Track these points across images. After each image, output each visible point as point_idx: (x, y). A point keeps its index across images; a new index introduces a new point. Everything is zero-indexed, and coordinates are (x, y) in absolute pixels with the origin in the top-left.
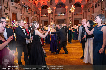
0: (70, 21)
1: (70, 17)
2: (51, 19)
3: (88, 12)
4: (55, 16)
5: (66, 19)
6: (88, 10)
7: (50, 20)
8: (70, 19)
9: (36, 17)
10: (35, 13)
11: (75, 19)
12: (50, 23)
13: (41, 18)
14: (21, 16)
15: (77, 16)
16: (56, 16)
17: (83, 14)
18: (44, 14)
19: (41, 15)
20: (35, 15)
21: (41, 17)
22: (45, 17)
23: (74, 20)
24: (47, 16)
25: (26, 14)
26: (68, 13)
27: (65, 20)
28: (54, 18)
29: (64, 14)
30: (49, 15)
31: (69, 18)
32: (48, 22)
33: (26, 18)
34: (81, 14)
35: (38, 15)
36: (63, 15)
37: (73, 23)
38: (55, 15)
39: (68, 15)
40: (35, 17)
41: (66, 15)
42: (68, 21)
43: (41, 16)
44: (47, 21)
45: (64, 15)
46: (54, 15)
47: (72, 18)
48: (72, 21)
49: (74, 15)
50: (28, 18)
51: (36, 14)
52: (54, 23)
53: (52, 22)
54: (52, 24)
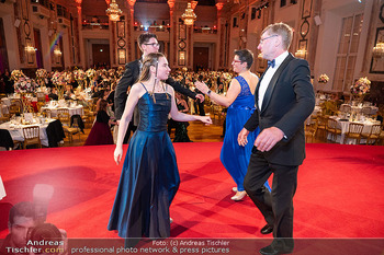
0: (182, 50)
1: (182, 35)
2: (117, 39)
3: (235, 25)
4: (132, 29)
5: (169, 44)
6: (235, 19)
9: (65, 27)
10: (59, 15)
11: (195, 43)
12: (114, 52)
13: (83, 34)
15: (203, 34)
16: (136, 28)
17: (219, 33)
18: (94, 19)
19: (80, 22)
20: (61, 21)
21: (80, 27)
22: (96, 30)
23: (194, 48)
24: (106, 27)
26: (175, 23)
27: (166, 45)
28: (129, 34)
29: (163, 24)
30: (110, 24)
31: (178, 42)
32: (106, 47)
34: (215, 31)
35: (71, 19)
36: (158, 29)
37: (189, 58)
38: (132, 25)
39: (175, 27)
40: (60, 29)
41: (169, 29)
42: (175, 48)
43: (83, 26)
44: (103, 43)
45: (163, 30)
46: (129, 26)
47: (187, 41)
48: (186, 49)
49: (196, 31)
50: (37, 33)
51: (63, 19)
52: (129, 54)
53: (122, 48)
54: (122, 55)
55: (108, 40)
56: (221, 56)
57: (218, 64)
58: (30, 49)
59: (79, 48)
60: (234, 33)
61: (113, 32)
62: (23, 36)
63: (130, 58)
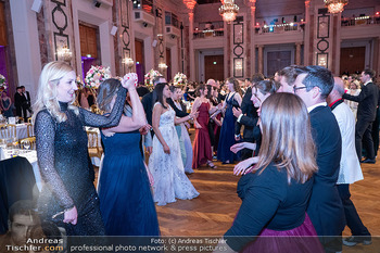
0: (322, 52)
1: (324, 33)
2: (233, 46)
4: (252, 31)
5: (302, 46)
7: (229, 51)
8: (323, 45)
9: (173, 36)
10: (167, 23)
11: (344, 41)
12: (229, 62)
13: (194, 44)
14: (116, 38)
15: (357, 27)
16: (257, 30)
18: (208, 26)
19: (191, 31)
20: (168, 30)
21: (191, 36)
22: (209, 38)
23: (342, 49)
24: (220, 33)
25: (135, 27)
26: (312, 16)
27: (298, 48)
28: (249, 39)
29: (295, 20)
30: (225, 29)
31: (316, 41)
32: (220, 58)
33: (132, 46)
34: (378, 19)
35: (182, 28)
36: (288, 28)
37: (333, 64)
38: (253, 27)
39: (312, 24)
40: (167, 39)
41: (303, 26)
42: (311, 50)
43: (195, 34)
44: (217, 53)
45: (295, 28)
46: (248, 29)
47: (330, 40)
48: (330, 51)
49: (344, 23)
50: (140, 44)
51: (171, 27)
52: (248, 63)
53: (239, 57)
54: (239, 65)
55: (222, 49)
58: (128, 61)
59: (188, 62)
61: (229, 38)
62: (121, 45)
63: (248, 68)
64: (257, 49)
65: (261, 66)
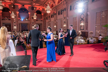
0: (33, 26)
2: (13, 23)
5: (29, 24)
6: (47, 18)
12: (12, 26)
13: (2, 22)
15: (39, 21)
16: (19, 20)
17: (43, 21)
18: (6, 17)
21: (1, 19)
22: (7, 20)
24: (10, 20)
28: (17, 21)
31: (32, 23)
32: (10, 25)
34: (42, 21)
36: (26, 20)
39: (31, 20)
41: (29, 20)
42: (31, 25)
45: (27, 20)
49: (36, 20)
52: (17, 27)
53: (15, 25)
54: (15, 27)
55: (10, 23)
56: (44, 27)
57: (43, 29)
60: (47, 21)
63: (17, 28)
64: (19, 24)
65: (20, 28)
